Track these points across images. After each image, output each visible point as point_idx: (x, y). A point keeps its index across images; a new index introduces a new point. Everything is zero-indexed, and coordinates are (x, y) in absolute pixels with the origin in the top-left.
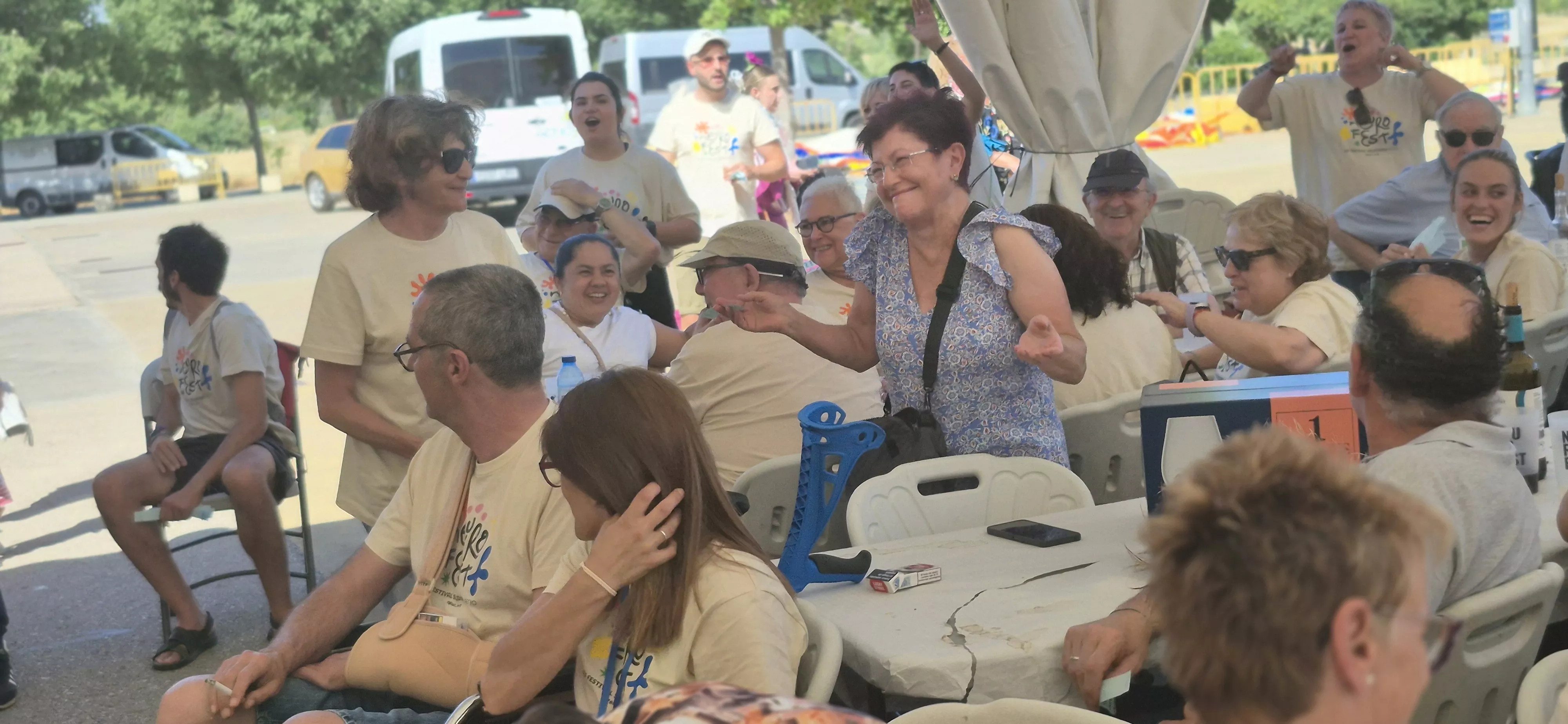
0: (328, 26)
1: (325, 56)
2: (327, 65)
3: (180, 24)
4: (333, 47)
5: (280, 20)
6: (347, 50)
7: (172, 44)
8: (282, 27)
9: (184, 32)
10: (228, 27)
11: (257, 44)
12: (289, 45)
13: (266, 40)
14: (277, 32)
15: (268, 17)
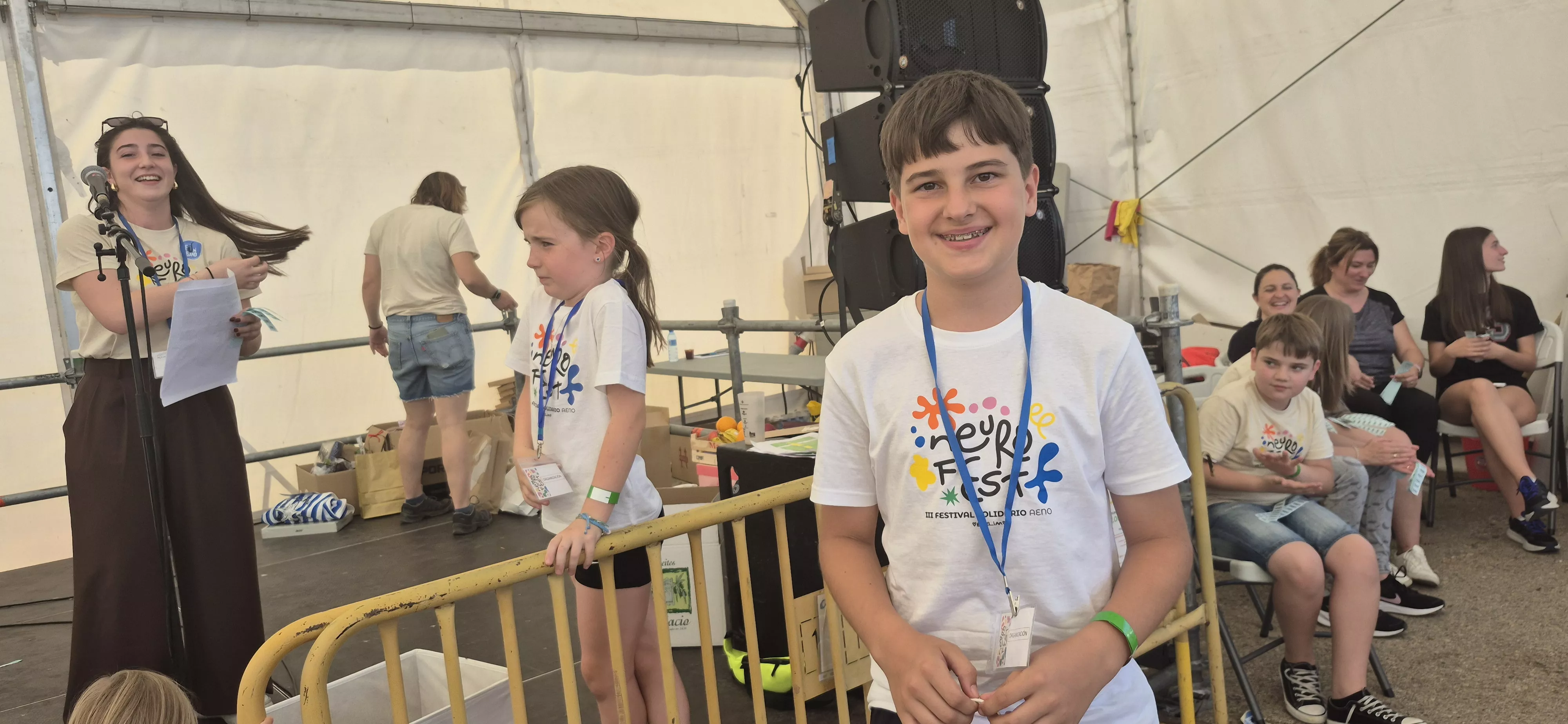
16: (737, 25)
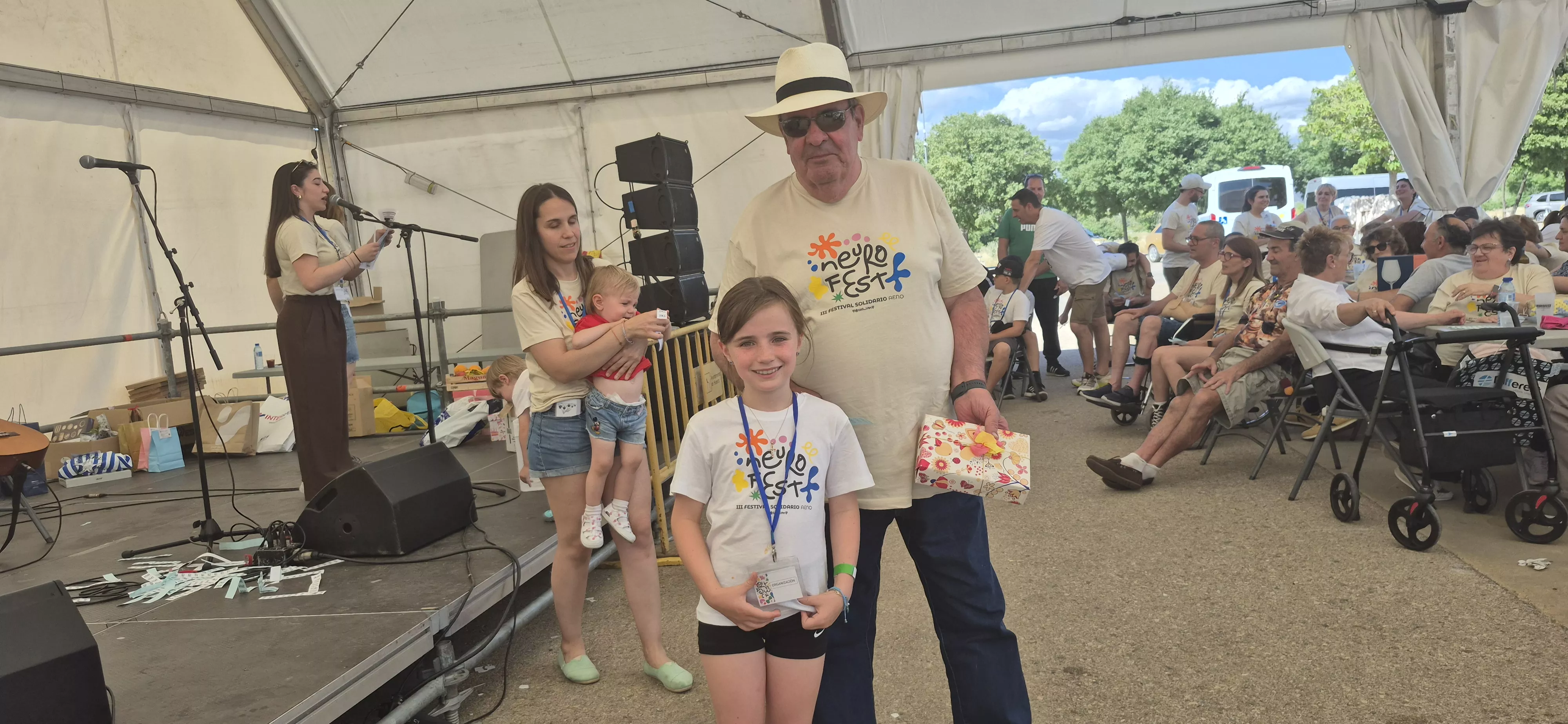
0: (1167, 177)
1: (1164, 191)
2: (1164, 196)
3: (1098, 178)
4: (1168, 187)
5: (1144, 175)
6: (1175, 188)
7: (1093, 188)
8: (1145, 178)
9: (1099, 183)
10: (1119, 178)
11: (1132, 186)
12: (1146, 185)
13: (1137, 185)
14: (1141, 180)
15: (1138, 173)
16: (274, 108)
